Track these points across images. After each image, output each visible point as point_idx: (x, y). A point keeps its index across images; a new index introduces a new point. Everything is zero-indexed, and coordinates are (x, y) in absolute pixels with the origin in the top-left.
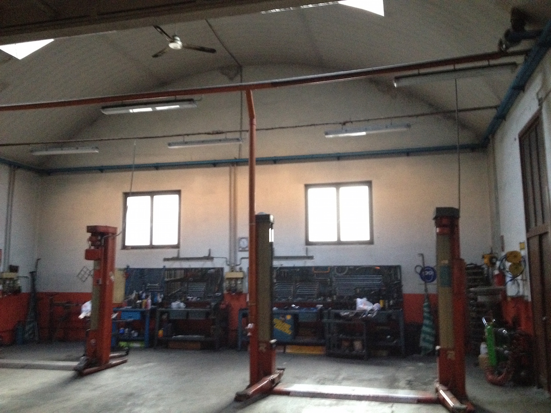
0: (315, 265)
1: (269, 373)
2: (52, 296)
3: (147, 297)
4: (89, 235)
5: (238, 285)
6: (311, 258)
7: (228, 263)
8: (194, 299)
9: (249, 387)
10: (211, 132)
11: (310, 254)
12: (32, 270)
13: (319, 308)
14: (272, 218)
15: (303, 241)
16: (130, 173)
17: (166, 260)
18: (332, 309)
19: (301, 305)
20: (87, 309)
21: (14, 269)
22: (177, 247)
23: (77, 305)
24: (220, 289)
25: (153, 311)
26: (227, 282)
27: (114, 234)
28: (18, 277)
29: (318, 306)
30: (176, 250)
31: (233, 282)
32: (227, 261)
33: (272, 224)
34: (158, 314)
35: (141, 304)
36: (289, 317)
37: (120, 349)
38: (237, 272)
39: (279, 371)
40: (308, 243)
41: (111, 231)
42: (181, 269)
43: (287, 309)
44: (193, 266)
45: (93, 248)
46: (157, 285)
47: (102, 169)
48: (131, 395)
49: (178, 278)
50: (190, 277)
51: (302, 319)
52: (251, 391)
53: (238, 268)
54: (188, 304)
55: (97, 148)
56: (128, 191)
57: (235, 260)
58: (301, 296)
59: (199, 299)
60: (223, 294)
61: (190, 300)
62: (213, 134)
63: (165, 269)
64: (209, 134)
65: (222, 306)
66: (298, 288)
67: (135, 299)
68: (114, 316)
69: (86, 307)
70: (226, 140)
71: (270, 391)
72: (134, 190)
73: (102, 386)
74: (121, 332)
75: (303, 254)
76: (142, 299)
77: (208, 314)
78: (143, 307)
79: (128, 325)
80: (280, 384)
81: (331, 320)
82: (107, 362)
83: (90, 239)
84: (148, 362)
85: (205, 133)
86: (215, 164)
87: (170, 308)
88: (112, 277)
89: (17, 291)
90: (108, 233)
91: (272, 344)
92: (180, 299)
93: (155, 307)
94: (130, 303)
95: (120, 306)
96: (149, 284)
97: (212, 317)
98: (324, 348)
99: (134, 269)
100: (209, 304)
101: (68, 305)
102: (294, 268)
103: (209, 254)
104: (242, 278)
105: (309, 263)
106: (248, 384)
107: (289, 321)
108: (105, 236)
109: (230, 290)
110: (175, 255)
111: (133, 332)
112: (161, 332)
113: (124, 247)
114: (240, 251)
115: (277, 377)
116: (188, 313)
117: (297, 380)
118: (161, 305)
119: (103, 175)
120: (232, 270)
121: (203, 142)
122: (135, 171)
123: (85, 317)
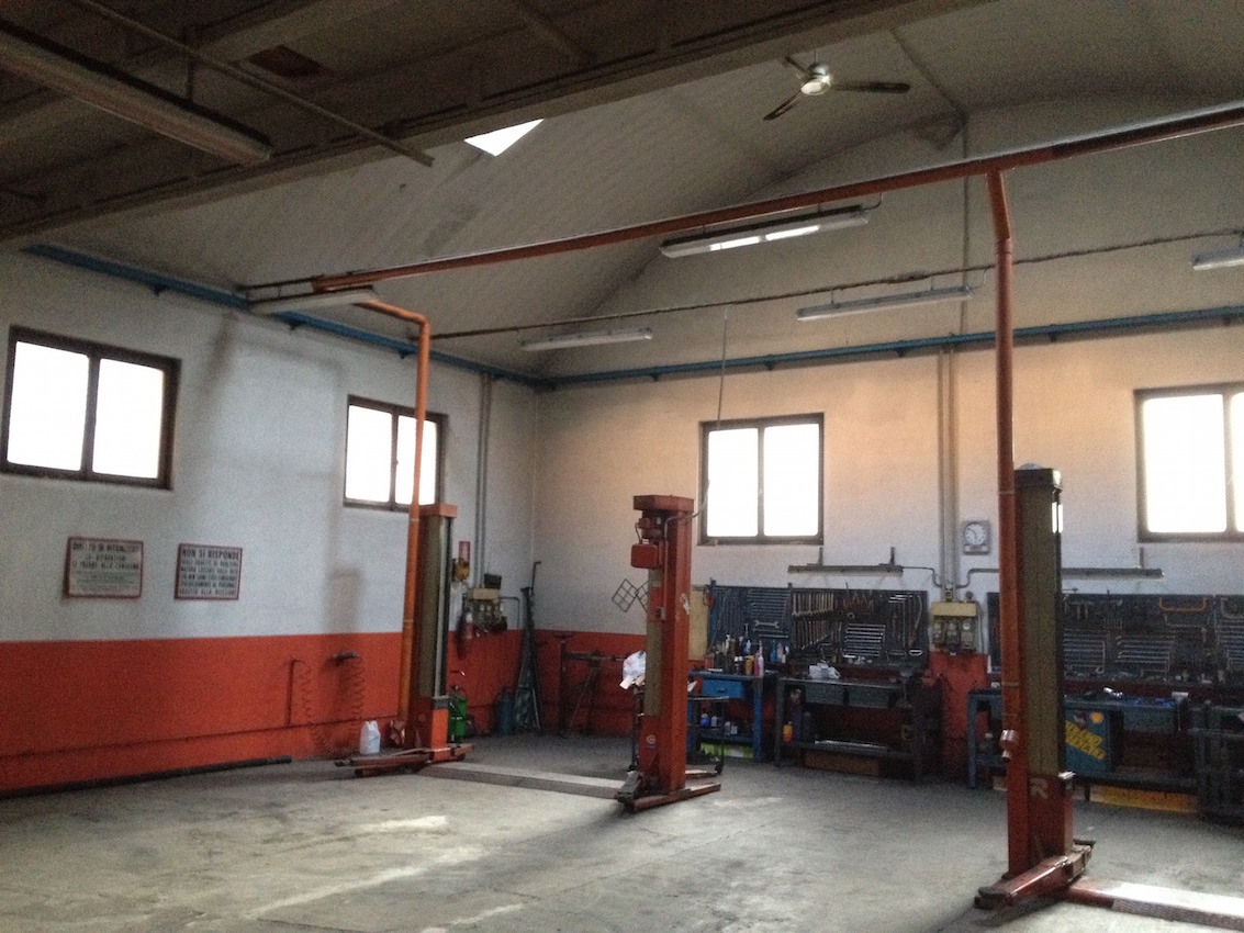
0: (1166, 592)
1: (1057, 850)
2: (564, 637)
3: (754, 650)
4: (639, 514)
5: (963, 634)
6: (1157, 573)
7: (938, 582)
8: (860, 661)
9: (1006, 878)
10: (896, 278)
11: (1151, 565)
12: (525, 585)
13: (1179, 699)
14: (1057, 476)
15: (1133, 533)
16: (718, 378)
17: (792, 569)
18: (1215, 703)
19: (1130, 690)
20: (635, 669)
21: (492, 582)
22: (818, 540)
23: (614, 659)
24: (921, 641)
25: (769, 683)
26: (937, 626)
27: (688, 513)
28: (500, 598)
29: (1175, 694)
30: (816, 548)
31: (952, 626)
32: (934, 576)
33: (1059, 491)
34: (780, 690)
35: (742, 664)
36: (1097, 718)
37: (703, 760)
38: (961, 602)
39: (1080, 848)
40: (1145, 537)
41: (681, 506)
42: (827, 591)
43: (1092, 698)
44: (853, 586)
45: (646, 542)
46: (775, 624)
47: (656, 374)
48: (737, 864)
49: (822, 610)
50: (850, 610)
51: (1132, 723)
52: (1015, 888)
53: (962, 593)
54: (845, 670)
55: (649, 330)
56: (711, 416)
57: (956, 574)
58: (1128, 667)
59: (870, 661)
60: (927, 652)
61: (851, 662)
62: (901, 280)
63: (791, 590)
64: (891, 281)
65: (928, 681)
66: (1120, 648)
67: (729, 652)
68: (691, 687)
69: (629, 664)
70: (933, 293)
71: (1059, 893)
72: (725, 417)
73: (675, 838)
74: (704, 721)
75: (1132, 563)
76: (743, 654)
77: (893, 697)
78: (748, 672)
79: (717, 708)
80: (1084, 878)
81: (1210, 733)
82: (680, 786)
83: (641, 524)
84: (765, 795)
85: (882, 281)
86: (902, 350)
87: (807, 677)
88: (686, 606)
89: (499, 627)
90: (675, 512)
91: (1063, 783)
92: (828, 658)
93: (773, 672)
94: (720, 661)
95: (699, 666)
96: (758, 623)
97: (903, 704)
98: (1194, 800)
99: (727, 588)
100: (896, 673)
101: (595, 658)
102: (1109, 597)
103: (892, 560)
104: (974, 619)
105: (1149, 587)
106: (1005, 869)
107: (1097, 726)
108: (670, 519)
109: (943, 644)
110: (814, 561)
111: (728, 724)
112: (787, 730)
113: (705, 540)
114: (968, 553)
115: (1077, 862)
116: (846, 692)
117: (1128, 873)
118: (785, 669)
119: (660, 386)
120: (949, 597)
121: (877, 301)
122: (726, 373)
123: (633, 686)
